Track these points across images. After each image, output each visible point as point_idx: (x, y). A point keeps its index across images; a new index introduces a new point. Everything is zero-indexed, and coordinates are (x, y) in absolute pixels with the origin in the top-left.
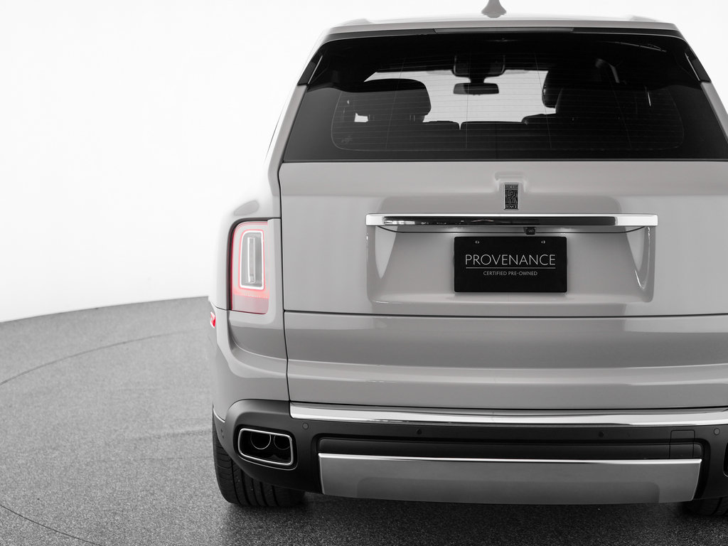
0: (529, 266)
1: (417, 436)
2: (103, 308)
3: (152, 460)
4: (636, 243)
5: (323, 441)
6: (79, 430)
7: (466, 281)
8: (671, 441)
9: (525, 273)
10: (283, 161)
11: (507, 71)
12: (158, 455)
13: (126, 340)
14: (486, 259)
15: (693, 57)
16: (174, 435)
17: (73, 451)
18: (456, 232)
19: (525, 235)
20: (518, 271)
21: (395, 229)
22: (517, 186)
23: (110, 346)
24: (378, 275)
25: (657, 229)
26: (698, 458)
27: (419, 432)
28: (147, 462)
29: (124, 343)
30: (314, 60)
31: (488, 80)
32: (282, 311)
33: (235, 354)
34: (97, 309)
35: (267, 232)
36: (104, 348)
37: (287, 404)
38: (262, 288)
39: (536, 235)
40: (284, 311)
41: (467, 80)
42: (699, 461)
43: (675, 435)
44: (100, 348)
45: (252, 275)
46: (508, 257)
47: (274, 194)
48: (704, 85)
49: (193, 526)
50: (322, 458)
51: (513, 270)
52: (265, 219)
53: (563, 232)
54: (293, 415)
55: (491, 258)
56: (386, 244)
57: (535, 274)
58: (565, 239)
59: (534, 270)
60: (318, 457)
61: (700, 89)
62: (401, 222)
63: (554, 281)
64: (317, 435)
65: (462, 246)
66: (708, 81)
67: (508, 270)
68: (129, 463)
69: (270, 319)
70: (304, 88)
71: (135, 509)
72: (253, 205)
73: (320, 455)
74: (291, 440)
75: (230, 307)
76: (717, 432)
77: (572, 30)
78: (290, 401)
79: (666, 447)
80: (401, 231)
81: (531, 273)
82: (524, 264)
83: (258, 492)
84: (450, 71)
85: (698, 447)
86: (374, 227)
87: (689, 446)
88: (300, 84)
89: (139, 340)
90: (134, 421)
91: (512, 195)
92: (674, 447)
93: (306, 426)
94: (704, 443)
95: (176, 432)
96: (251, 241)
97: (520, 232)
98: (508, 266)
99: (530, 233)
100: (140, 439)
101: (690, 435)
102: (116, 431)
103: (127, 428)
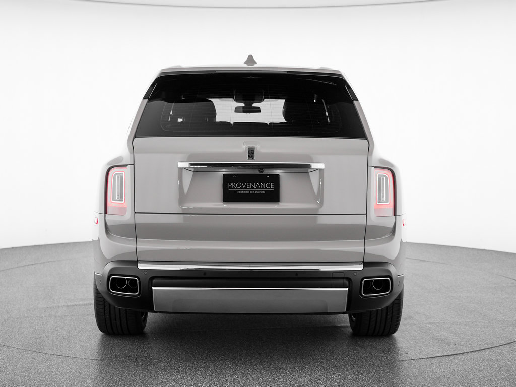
0: (260, 189)
1: (203, 276)
2: (16, 248)
3: (56, 317)
4: (314, 178)
5: (154, 281)
6: (10, 304)
7: (229, 196)
8: (332, 278)
9: (258, 192)
10: (135, 137)
11: (265, 100)
12: (59, 314)
13: (33, 263)
14: (239, 185)
15: (349, 87)
16: (68, 306)
17: (8, 313)
18: (224, 171)
19: (259, 173)
20: (255, 191)
21: (193, 170)
22: (254, 148)
23: (23, 266)
24: (184, 193)
25: (325, 171)
26: (347, 287)
27: (205, 274)
28: (53, 317)
29: (32, 265)
30: (153, 85)
31: (255, 105)
32: (134, 213)
33: (108, 237)
34: (12, 248)
35: (126, 172)
36: (20, 267)
37: (136, 262)
38: (123, 202)
39: (264, 173)
40: (135, 213)
41: (243, 105)
42: (347, 289)
43: (335, 275)
44: (18, 267)
45: (118, 195)
46: (250, 184)
47: (130, 153)
48: (355, 102)
49: (81, 343)
50: (154, 290)
51: (253, 191)
52: (126, 166)
53: (278, 172)
54: (139, 267)
55: (241, 184)
56: (188, 177)
57: (264, 193)
58: (279, 175)
59: (263, 191)
60: (152, 289)
61: (353, 104)
62: (195, 167)
63: (273, 196)
64: (151, 278)
65: (227, 178)
66: (357, 100)
67: (250, 191)
68: (42, 318)
69: (127, 217)
70: (147, 100)
71: (48, 336)
72: (120, 158)
73: (153, 288)
74: (138, 281)
75: (106, 212)
76: (355, 274)
77: (286, 72)
78: (137, 260)
79: (330, 281)
80: (196, 171)
81: (262, 192)
82: (258, 188)
83: (118, 323)
84: (232, 99)
85: (346, 282)
86: (182, 168)
87: (341, 281)
88: (144, 98)
89: (42, 263)
90: (43, 300)
91: (251, 153)
92: (334, 282)
93: (146, 273)
94: (349, 279)
95: (69, 304)
96: (118, 178)
97: (256, 172)
98: (250, 189)
99: (261, 172)
100: (48, 308)
101: (342, 275)
102: (32, 304)
103: (39, 303)
